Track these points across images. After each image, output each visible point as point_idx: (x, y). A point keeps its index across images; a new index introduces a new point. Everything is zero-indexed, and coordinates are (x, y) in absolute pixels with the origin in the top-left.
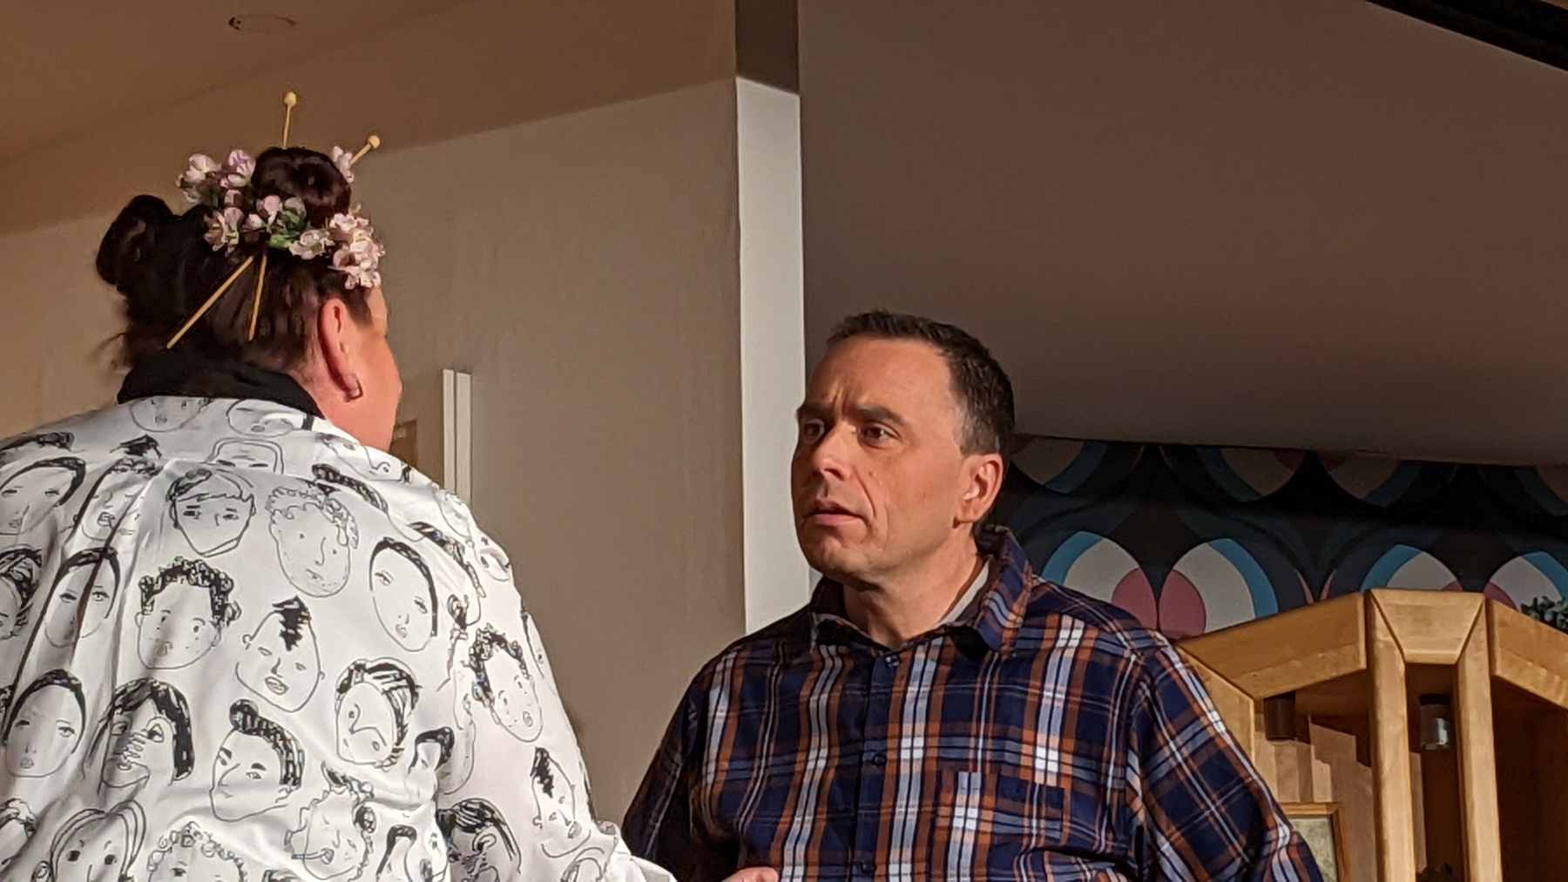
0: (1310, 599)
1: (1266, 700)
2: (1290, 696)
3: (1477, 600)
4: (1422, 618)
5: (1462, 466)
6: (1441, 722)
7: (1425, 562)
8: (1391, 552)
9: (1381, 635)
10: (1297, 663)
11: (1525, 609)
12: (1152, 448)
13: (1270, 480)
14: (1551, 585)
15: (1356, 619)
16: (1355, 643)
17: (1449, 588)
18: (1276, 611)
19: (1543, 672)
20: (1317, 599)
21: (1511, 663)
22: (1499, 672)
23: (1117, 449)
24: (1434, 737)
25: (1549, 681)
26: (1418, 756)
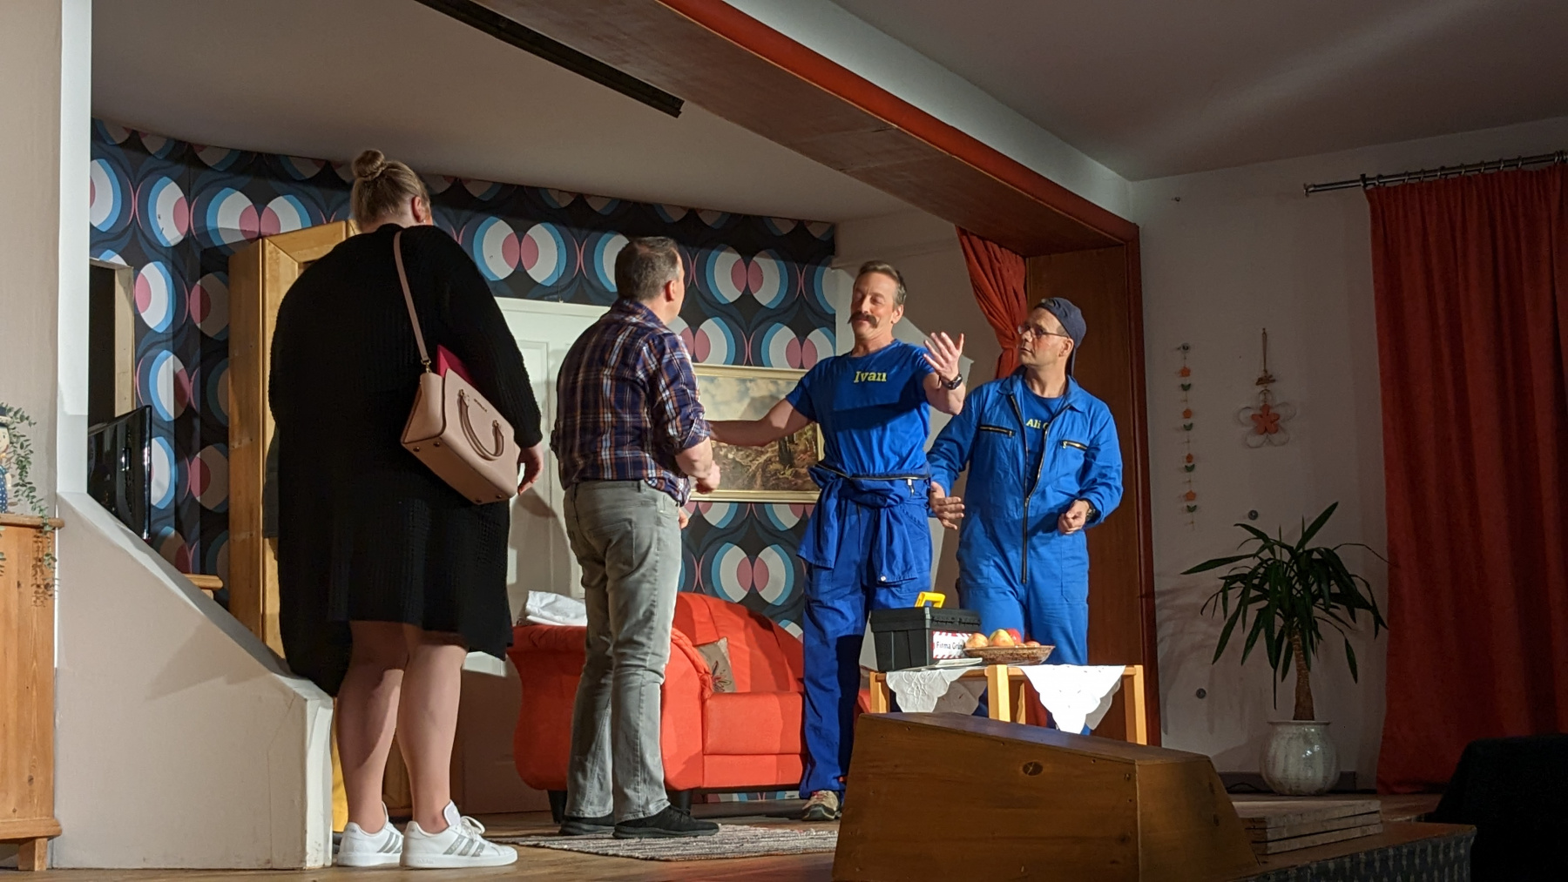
0: (325, 222)
10: (316, 249)
12: (260, 154)
13: (311, 172)
15: (342, 232)
18: (310, 225)
20: (328, 222)
23: (245, 154)
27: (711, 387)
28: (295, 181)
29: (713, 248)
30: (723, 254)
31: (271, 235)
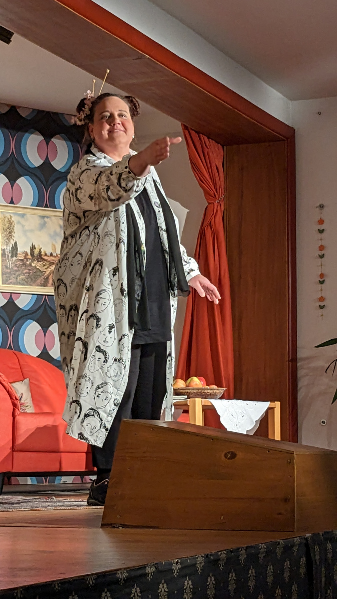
27: (22, 221)
29: (26, 131)
30: (33, 136)
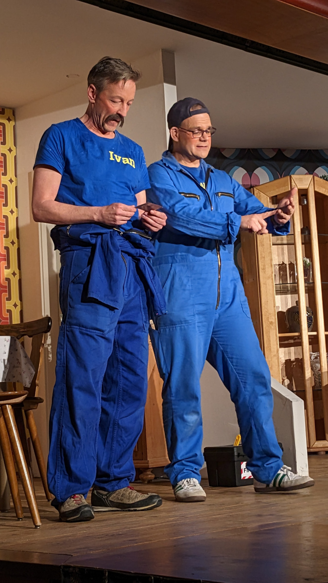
1: (272, 197)
2: (276, 196)
3: (312, 176)
4: (301, 180)
5: (309, 150)
6: (305, 200)
7: (302, 169)
8: (295, 168)
9: (293, 184)
10: (277, 190)
11: (321, 177)
12: (249, 149)
13: (272, 155)
14: (326, 172)
15: (288, 181)
16: (288, 185)
17: (306, 174)
18: (274, 179)
19: (324, 189)
20: (281, 177)
21: (318, 188)
22: (316, 190)
23: (242, 150)
24: (304, 202)
25: (325, 191)
26: (301, 206)
28: (266, 160)
31: (256, 186)
